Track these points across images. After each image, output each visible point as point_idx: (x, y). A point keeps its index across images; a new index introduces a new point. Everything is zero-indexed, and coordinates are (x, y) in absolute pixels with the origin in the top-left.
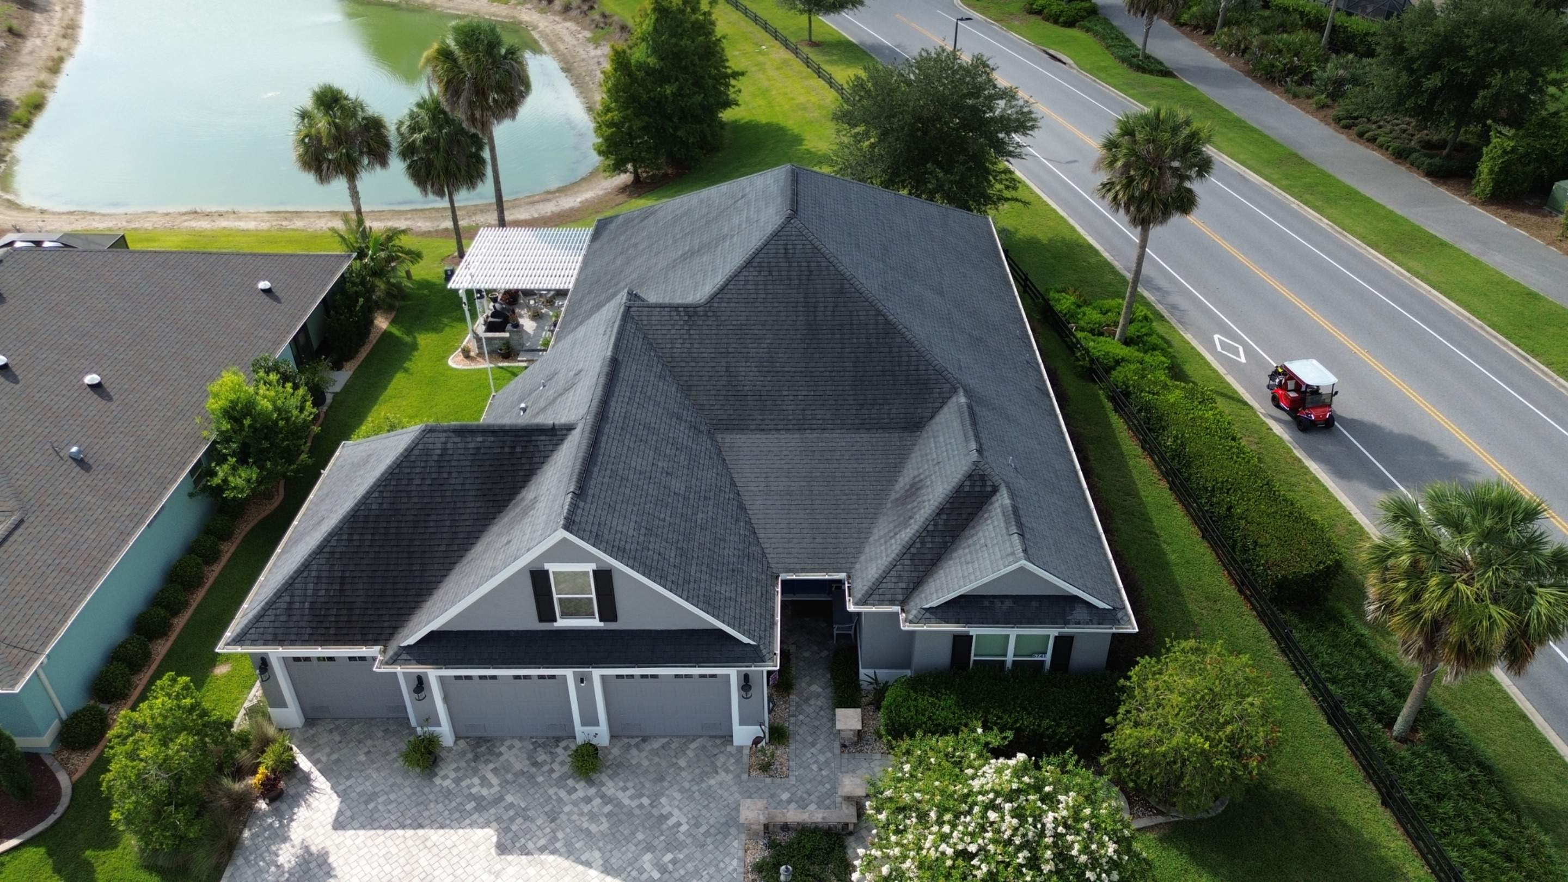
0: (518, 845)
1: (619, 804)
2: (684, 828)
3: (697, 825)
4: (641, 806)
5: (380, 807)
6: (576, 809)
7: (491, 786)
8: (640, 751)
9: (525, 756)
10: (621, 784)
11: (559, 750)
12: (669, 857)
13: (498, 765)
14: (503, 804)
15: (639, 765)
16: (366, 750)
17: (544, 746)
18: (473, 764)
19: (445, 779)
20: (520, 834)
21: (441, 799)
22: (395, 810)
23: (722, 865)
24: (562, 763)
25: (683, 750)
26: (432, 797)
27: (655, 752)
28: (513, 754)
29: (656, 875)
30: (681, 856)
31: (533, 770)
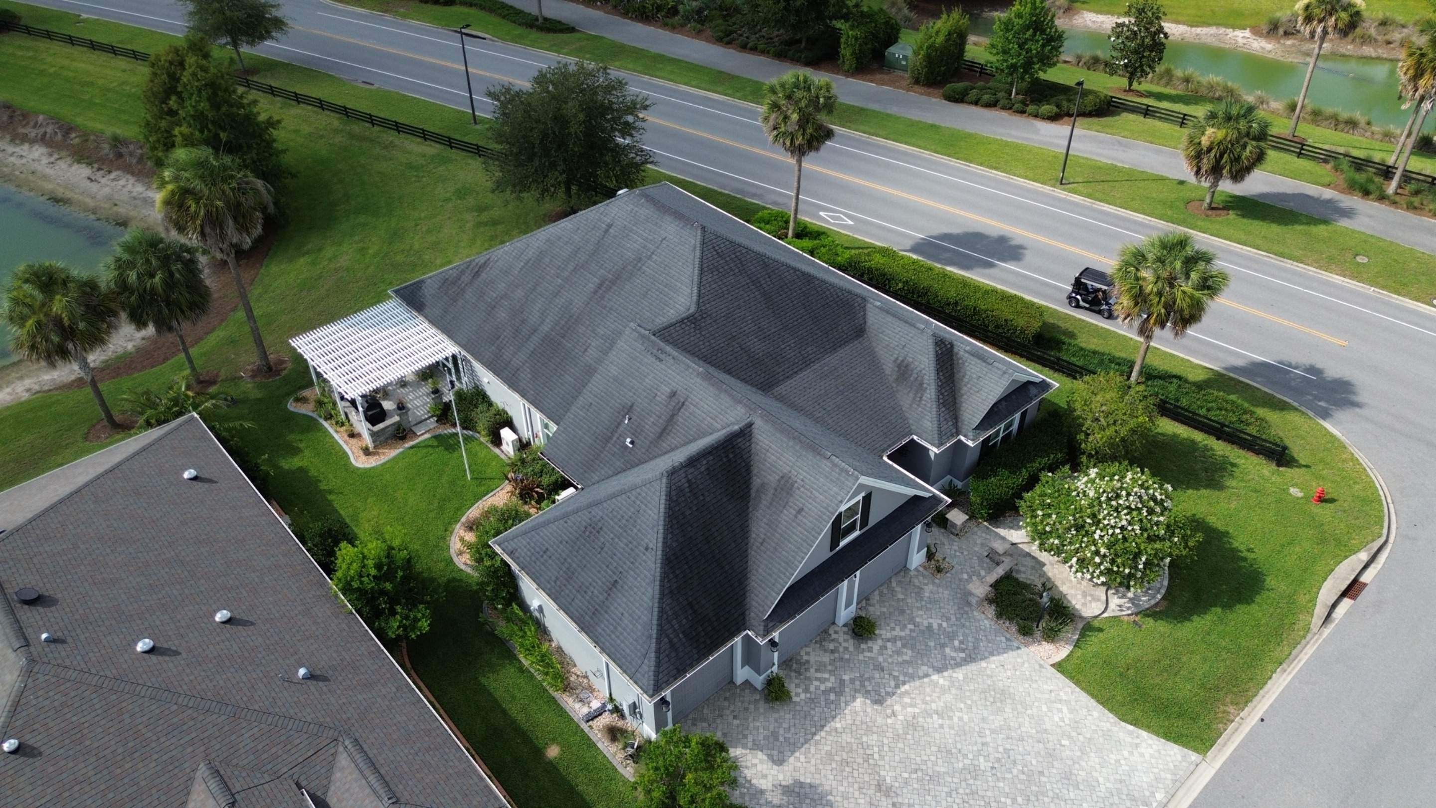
0: (883, 694)
1: (901, 638)
2: (945, 625)
3: (948, 619)
4: (911, 630)
5: (787, 736)
6: (885, 656)
7: (827, 680)
8: (873, 605)
9: (821, 652)
10: (888, 628)
11: (834, 636)
12: (956, 643)
13: (815, 667)
14: (847, 683)
15: (883, 613)
16: (731, 716)
17: (823, 640)
18: (802, 677)
19: (799, 695)
20: (877, 688)
21: (813, 706)
22: (797, 731)
23: (983, 628)
24: (845, 641)
25: (893, 592)
26: (805, 709)
27: (881, 602)
28: (814, 656)
29: (963, 655)
30: (961, 638)
31: (836, 655)
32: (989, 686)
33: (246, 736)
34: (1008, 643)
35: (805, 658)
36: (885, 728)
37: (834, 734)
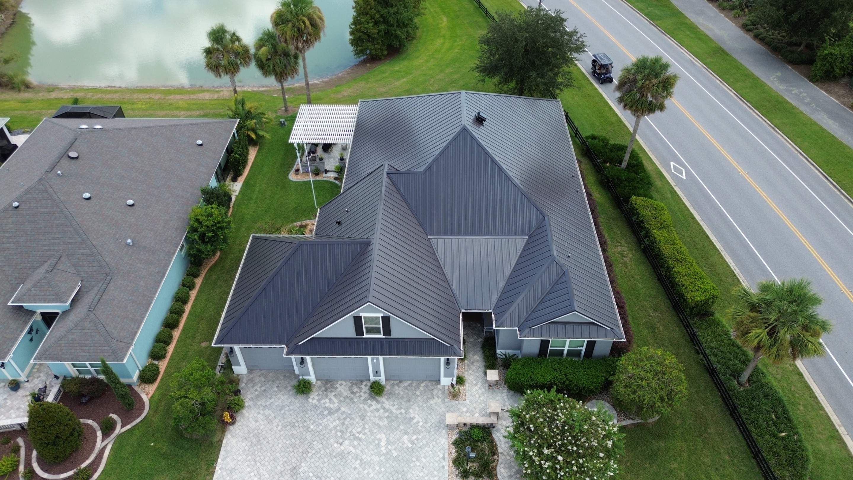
0: (349, 431)
1: (391, 412)
2: (421, 424)
3: (426, 423)
4: (401, 413)
5: (286, 412)
6: (372, 414)
7: (334, 403)
8: (399, 387)
9: (348, 389)
10: (392, 403)
11: (363, 386)
13: (336, 393)
14: (340, 412)
15: (399, 394)
16: (277, 385)
17: (356, 384)
18: (325, 393)
19: (313, 398)
20: (349, 426)
21: (313, 409)
22: (293, 414)
23: (438, 441)
24: (365, 393)
25: (418, 387)
26: (308, 408)
27: (406, 388)
28: (342, 388)
29: (410, 445)
30: (420, 437)
31: (352, 396)
32: (403, 471)
33: (81, 251)
34: (441, 460)
35: (338, 385)
36: (330, 446)
37: (305, 429)
